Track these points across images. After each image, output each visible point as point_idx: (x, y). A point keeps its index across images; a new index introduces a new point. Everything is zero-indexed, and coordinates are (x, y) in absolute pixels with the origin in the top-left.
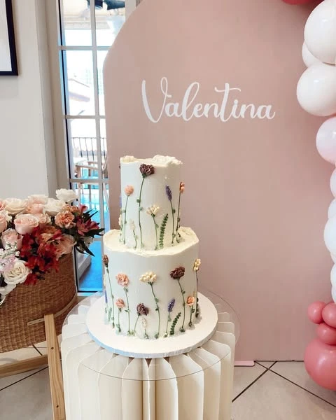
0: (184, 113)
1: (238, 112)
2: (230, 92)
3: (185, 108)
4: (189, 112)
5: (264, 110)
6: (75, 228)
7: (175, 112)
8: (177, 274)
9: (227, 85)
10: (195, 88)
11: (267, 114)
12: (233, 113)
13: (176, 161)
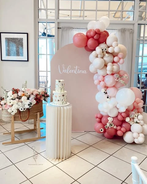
0: (67, 72)
1: (79, 72)
2: (77, 68)
3: (68, 71)
4: (69, 71)
5: (84, 72)
6: (44, 95)
7: (66, 72)
8: (63, 96)
9: (77, 66)
10: (70, 66)
11: (85, 73)
12: (78, 72)
13: (63, 80)
